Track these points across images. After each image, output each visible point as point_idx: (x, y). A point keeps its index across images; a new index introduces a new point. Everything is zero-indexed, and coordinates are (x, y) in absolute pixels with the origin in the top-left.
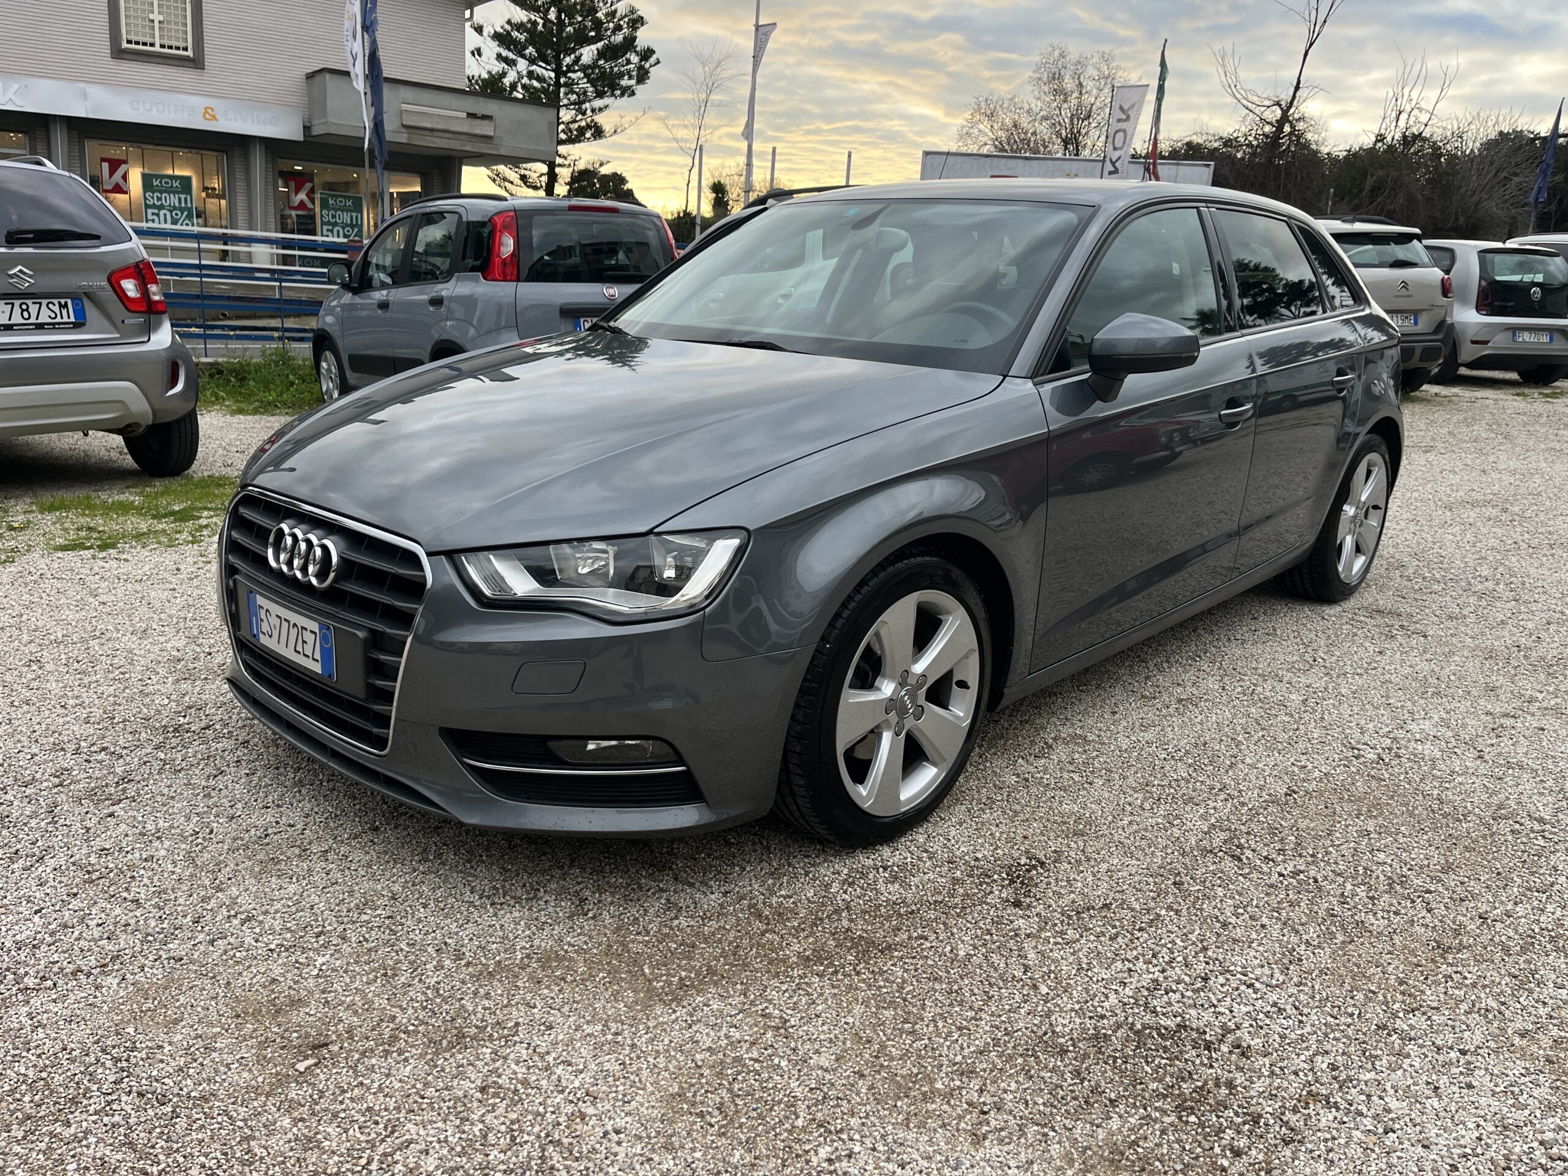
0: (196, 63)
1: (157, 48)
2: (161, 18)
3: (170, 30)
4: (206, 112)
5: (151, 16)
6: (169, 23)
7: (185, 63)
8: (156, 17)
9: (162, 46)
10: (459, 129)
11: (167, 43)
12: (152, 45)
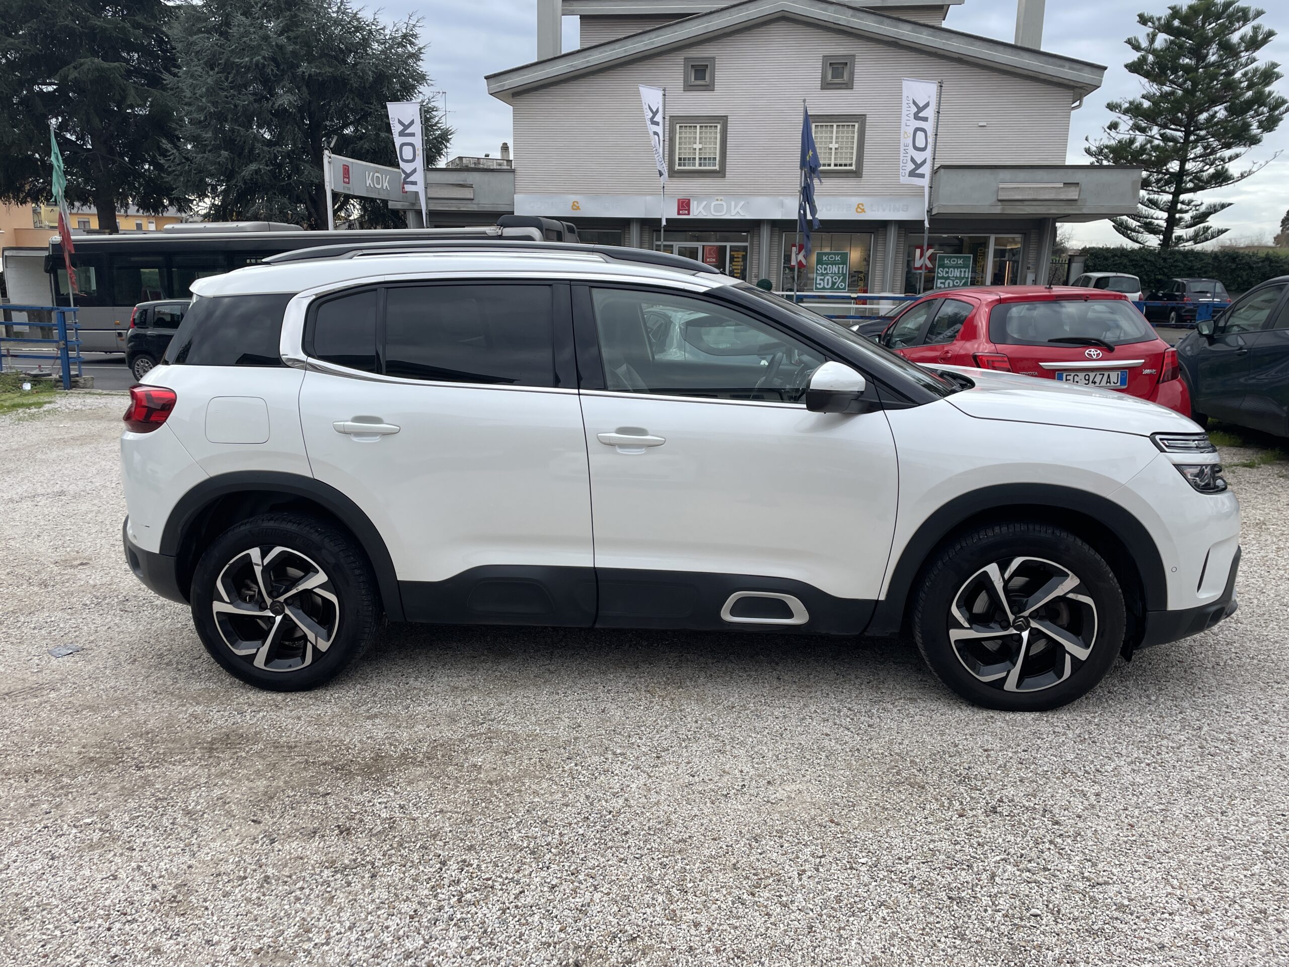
0: (857, 174)
1: (832, 167)
2: (837, 146)
3: (841, 153)
4: (858, 207)
5: (831, 146)
6: (842, 148)
7: (850, 175)
8: (834, 146)
9: (836, 165)
10: (1047, 197)
11: (839, 162)
12: (829, 165)
